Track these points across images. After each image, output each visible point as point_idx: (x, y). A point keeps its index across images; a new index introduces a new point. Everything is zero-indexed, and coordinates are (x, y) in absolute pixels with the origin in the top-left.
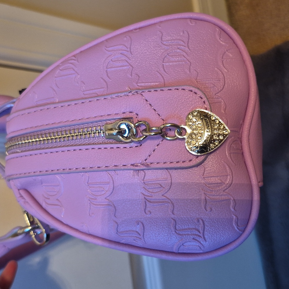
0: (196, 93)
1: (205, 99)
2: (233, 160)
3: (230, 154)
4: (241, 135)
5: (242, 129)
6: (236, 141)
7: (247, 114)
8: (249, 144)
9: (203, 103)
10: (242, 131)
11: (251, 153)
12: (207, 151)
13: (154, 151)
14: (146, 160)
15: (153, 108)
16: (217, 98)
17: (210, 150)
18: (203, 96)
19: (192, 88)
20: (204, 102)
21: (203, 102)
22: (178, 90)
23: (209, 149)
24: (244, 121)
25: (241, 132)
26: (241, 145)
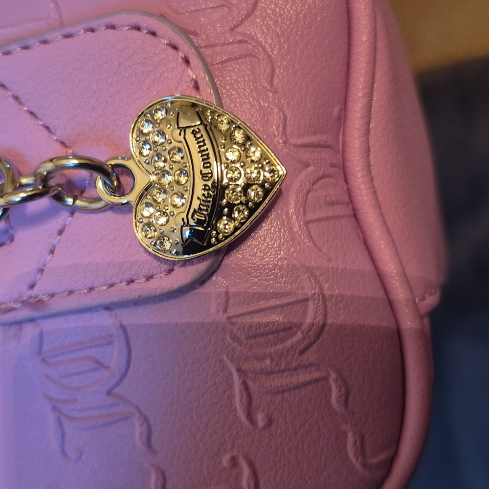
0: (154, 34)
1: (186, 48)
2: (319, 245)
3: (307, 223)
4: (343, 154)
5: (344, 135)
6: (323, 177)
7: (353, 81)
8: (372, 180)
9: (184, 65)
10: (344, 140)
11: (380, 208)
12: (210, 245)
13: (52, 252)
14: (32, 286)
15: (26, 109)
16: (240, 42)
17: (219, 241)
18: (178, 40)
19: (137, 19)
20: (187, 61)
21: (180, 60)
22: (94, 34)
23: (217, 238)
24: (345, 108)
25: (341, 145)
26: (345, 188)
